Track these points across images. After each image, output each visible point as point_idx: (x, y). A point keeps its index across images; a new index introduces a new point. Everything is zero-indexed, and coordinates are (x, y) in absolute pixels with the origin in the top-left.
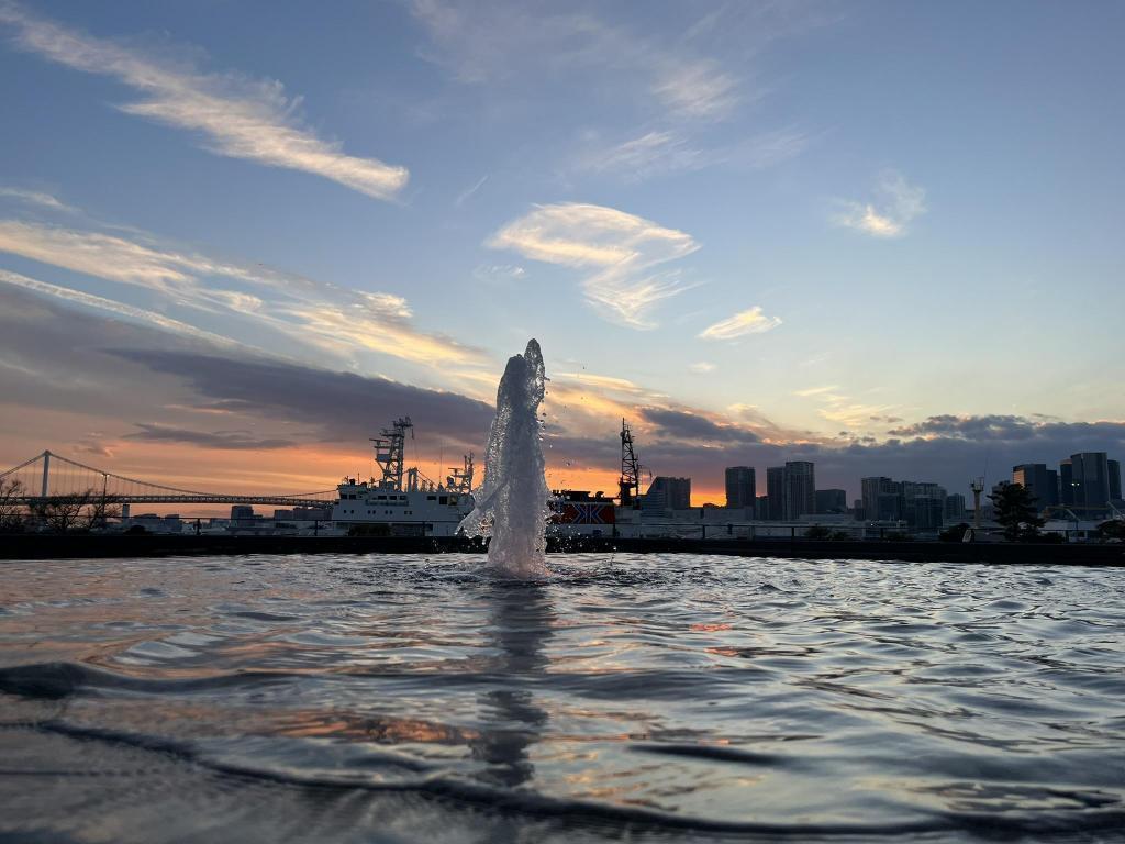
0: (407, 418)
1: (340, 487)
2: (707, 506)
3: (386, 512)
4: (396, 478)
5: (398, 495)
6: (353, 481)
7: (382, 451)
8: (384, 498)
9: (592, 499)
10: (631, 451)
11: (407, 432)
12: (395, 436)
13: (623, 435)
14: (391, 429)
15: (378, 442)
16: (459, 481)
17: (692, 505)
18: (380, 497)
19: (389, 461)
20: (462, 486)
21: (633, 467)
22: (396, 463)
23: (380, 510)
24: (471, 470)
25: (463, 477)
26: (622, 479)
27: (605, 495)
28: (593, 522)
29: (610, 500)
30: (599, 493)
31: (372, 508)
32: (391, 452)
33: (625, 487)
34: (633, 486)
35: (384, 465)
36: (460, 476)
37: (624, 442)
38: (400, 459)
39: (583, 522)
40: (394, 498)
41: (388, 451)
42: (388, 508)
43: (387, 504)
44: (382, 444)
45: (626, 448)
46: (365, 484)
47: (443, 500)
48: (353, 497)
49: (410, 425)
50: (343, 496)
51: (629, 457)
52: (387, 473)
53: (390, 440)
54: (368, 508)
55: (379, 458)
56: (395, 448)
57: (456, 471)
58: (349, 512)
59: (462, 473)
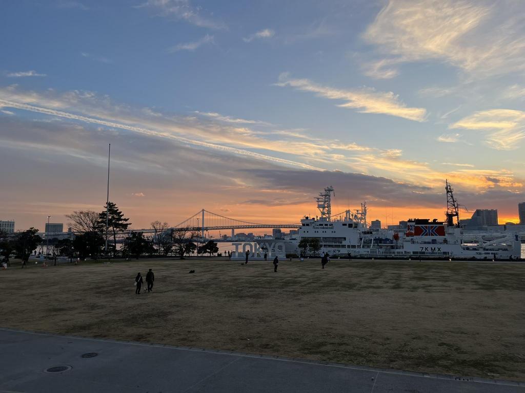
0: (331, 187)
1: (302, 221)
2: (507, 224)
3: (323, 232)
4: (327, 215)
5: (329, 224)
6: (307, 218)
7: (320, 203)
8: (322, 225)
9: (431, 223)
10: (452, 197)
11: (332, 193)
12: (326, 196)
13: (447, 188)
14: (324, 192)
15: (318, 199)
16: (359, 216)
17: (499, 224)
18: (320, 225)
19: (324, 208)
20: (361, 219)
21: (454, 205)
22: (327, 209)
23: (320, 230)
24: (365, 210)
25: (361, 214)
26: (447, 212)
27: (439, 221)
28: (432, 235)
29: (441, 223)
30: (435, 220)
31: (317, 230)
32: (325, 203)
33: (450, 217)
34: (454, 215)
35: (321, 209)
36: (360, 214)
37: (448, 192)
38: (329, 206)
39: (426, 235)
40: (326, 225)
41: (322, 203)
42: (324, 230)
43: (324, 228)
44: (320, 200)
45: (449, 196)
46: (314, 219)
47: (350, 226)
48: (308, 225)
49: (333, 190)
50: (304, 225)
51: (451, 200)
52: (323, 213)
53: (323, 198)
54: (315, 230)
55: (319, 206)
56: (326, 201)
57: (358, 211)
58: (306, 232)
59: (360, 212)
